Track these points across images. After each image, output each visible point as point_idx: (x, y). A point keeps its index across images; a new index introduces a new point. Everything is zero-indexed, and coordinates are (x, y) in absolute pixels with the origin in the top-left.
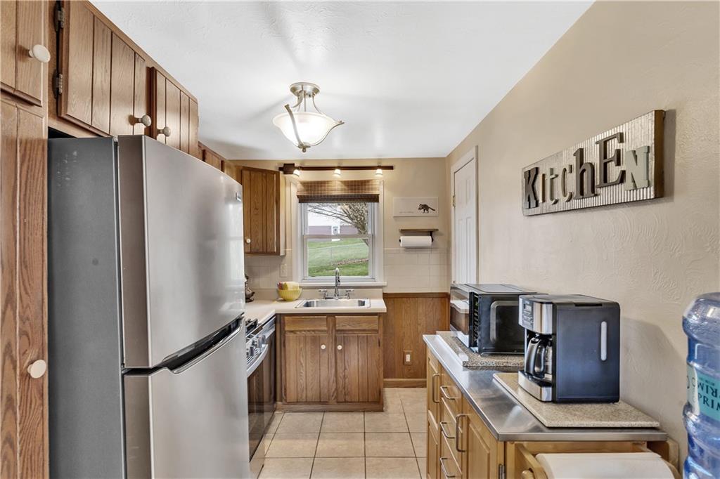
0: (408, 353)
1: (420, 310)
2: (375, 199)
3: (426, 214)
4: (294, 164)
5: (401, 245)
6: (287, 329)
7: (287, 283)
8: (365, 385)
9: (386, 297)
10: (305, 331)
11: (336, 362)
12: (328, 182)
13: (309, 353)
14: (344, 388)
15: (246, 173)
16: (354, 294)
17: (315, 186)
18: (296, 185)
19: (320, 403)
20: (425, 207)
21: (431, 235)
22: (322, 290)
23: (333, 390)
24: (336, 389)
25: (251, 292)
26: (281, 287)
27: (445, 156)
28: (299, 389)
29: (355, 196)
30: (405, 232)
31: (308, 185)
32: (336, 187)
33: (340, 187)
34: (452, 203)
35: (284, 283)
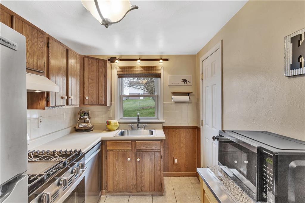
0: (176, 158)
1: (182, 135)
2: (158, 76)
3: (186, 84)
4: (116, 58)
5: (173, 101)
6: (108, 148)
7: (111, 121)
8: (153, 181)
9: (165, 128)
10: (118, 150)
11: (136, 168)
12: (134, 67)
13: (121, 163)
14: (141, 183)
15: (86, 60)
16: (147, 127)
17: (127, 69)
18: (117, 68)
19: (127, 191)
20: (185, 81)
21: (188, 95)
22: (130, 125)
23: (135, 184)
24: (136, 184)
25: (91, 126)
26: (108, 123)
27: (196, 54)
28: (115, 184)
29: (148, 74)
30: (175, 94)
31: (123, 68)
32: (138, 70)
33: (140, 70)
34: (201, 78)
35: (109, 121)
